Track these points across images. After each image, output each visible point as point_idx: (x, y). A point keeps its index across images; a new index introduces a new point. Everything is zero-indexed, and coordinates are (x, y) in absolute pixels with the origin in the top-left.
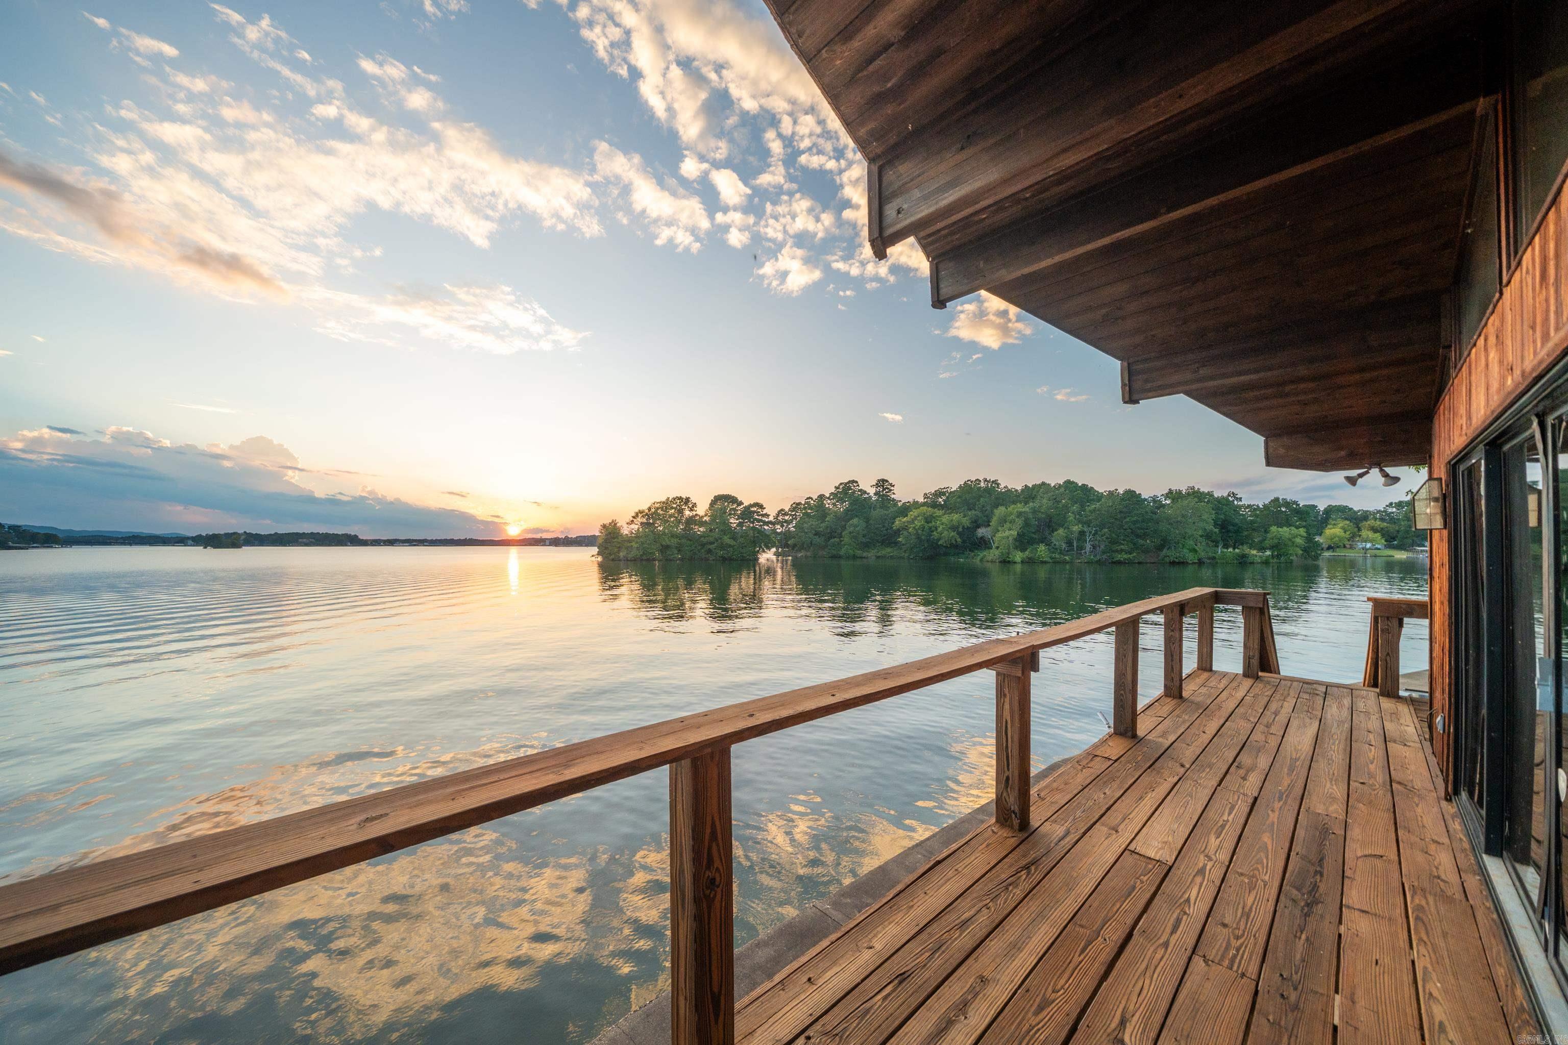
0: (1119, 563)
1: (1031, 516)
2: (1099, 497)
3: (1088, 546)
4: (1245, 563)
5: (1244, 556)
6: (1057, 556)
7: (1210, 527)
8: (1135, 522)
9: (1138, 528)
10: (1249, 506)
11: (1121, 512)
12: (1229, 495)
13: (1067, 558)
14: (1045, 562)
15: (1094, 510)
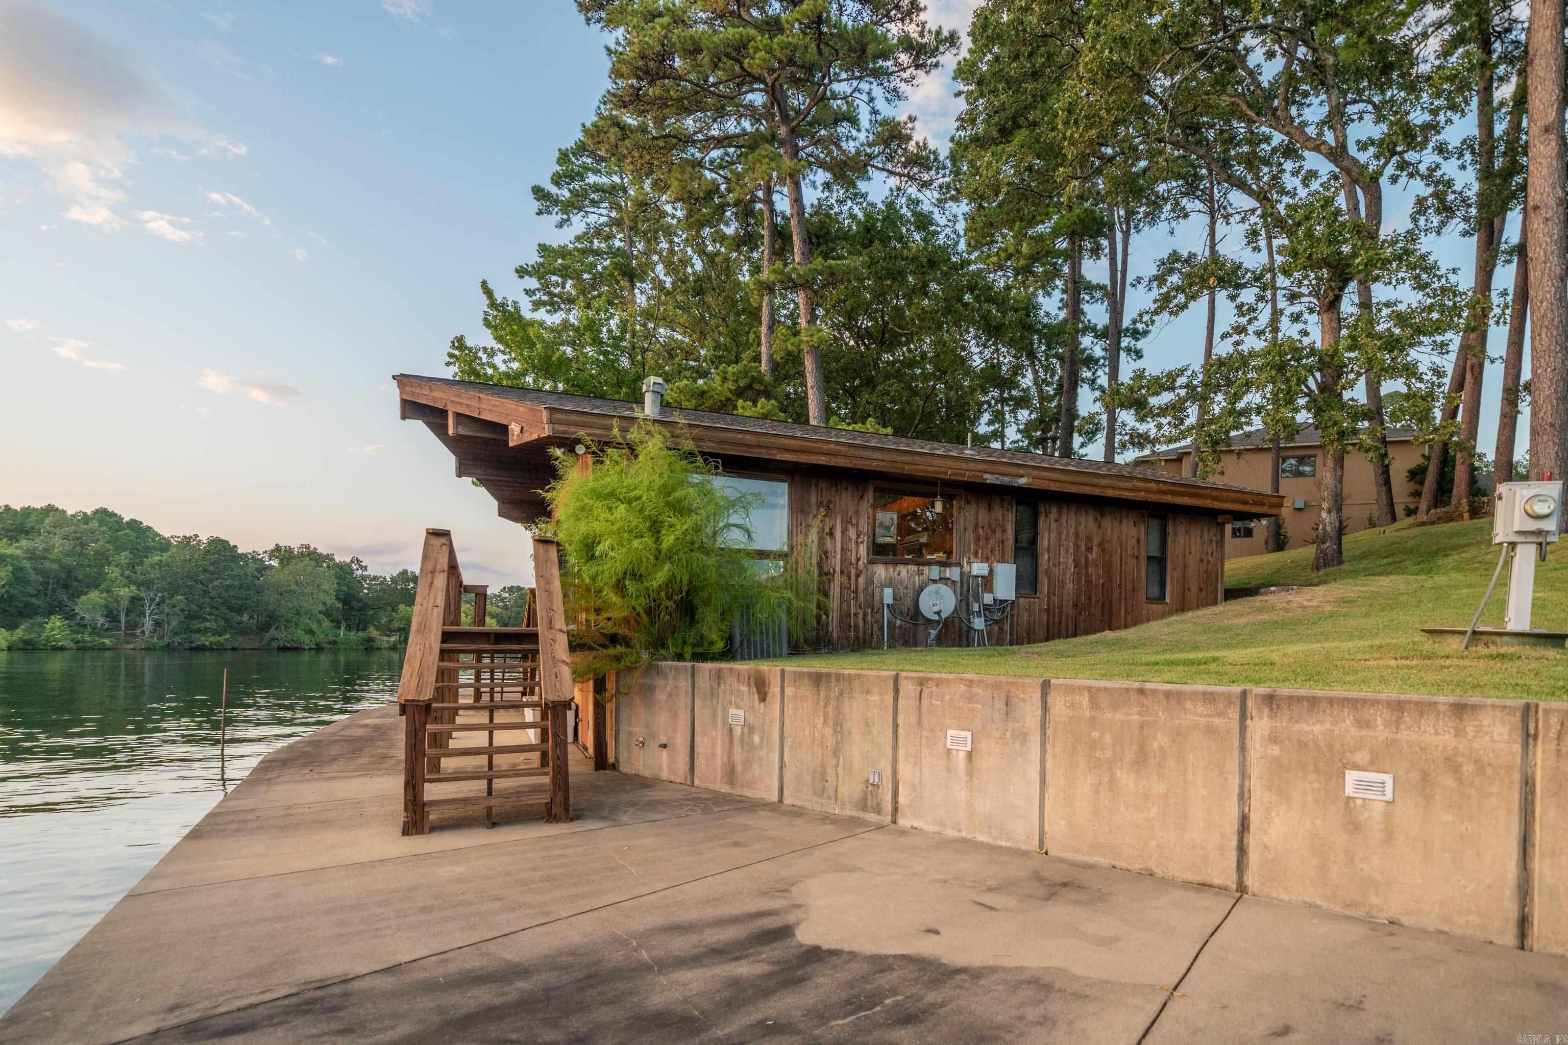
0: (202, 649)
1: (27, 564)
2: (164, 545)
3: (148, 624)
4: (372, 648)
5: (370, 640)
6: (87, 638)
7: (331, 600)
8: (228, 588)
9: (234, 597)
10: (375, 578)
11: (205, 571)
12: (352, 562)
13: (107, 641)
14: (62, 649)
15: (160, 564)
